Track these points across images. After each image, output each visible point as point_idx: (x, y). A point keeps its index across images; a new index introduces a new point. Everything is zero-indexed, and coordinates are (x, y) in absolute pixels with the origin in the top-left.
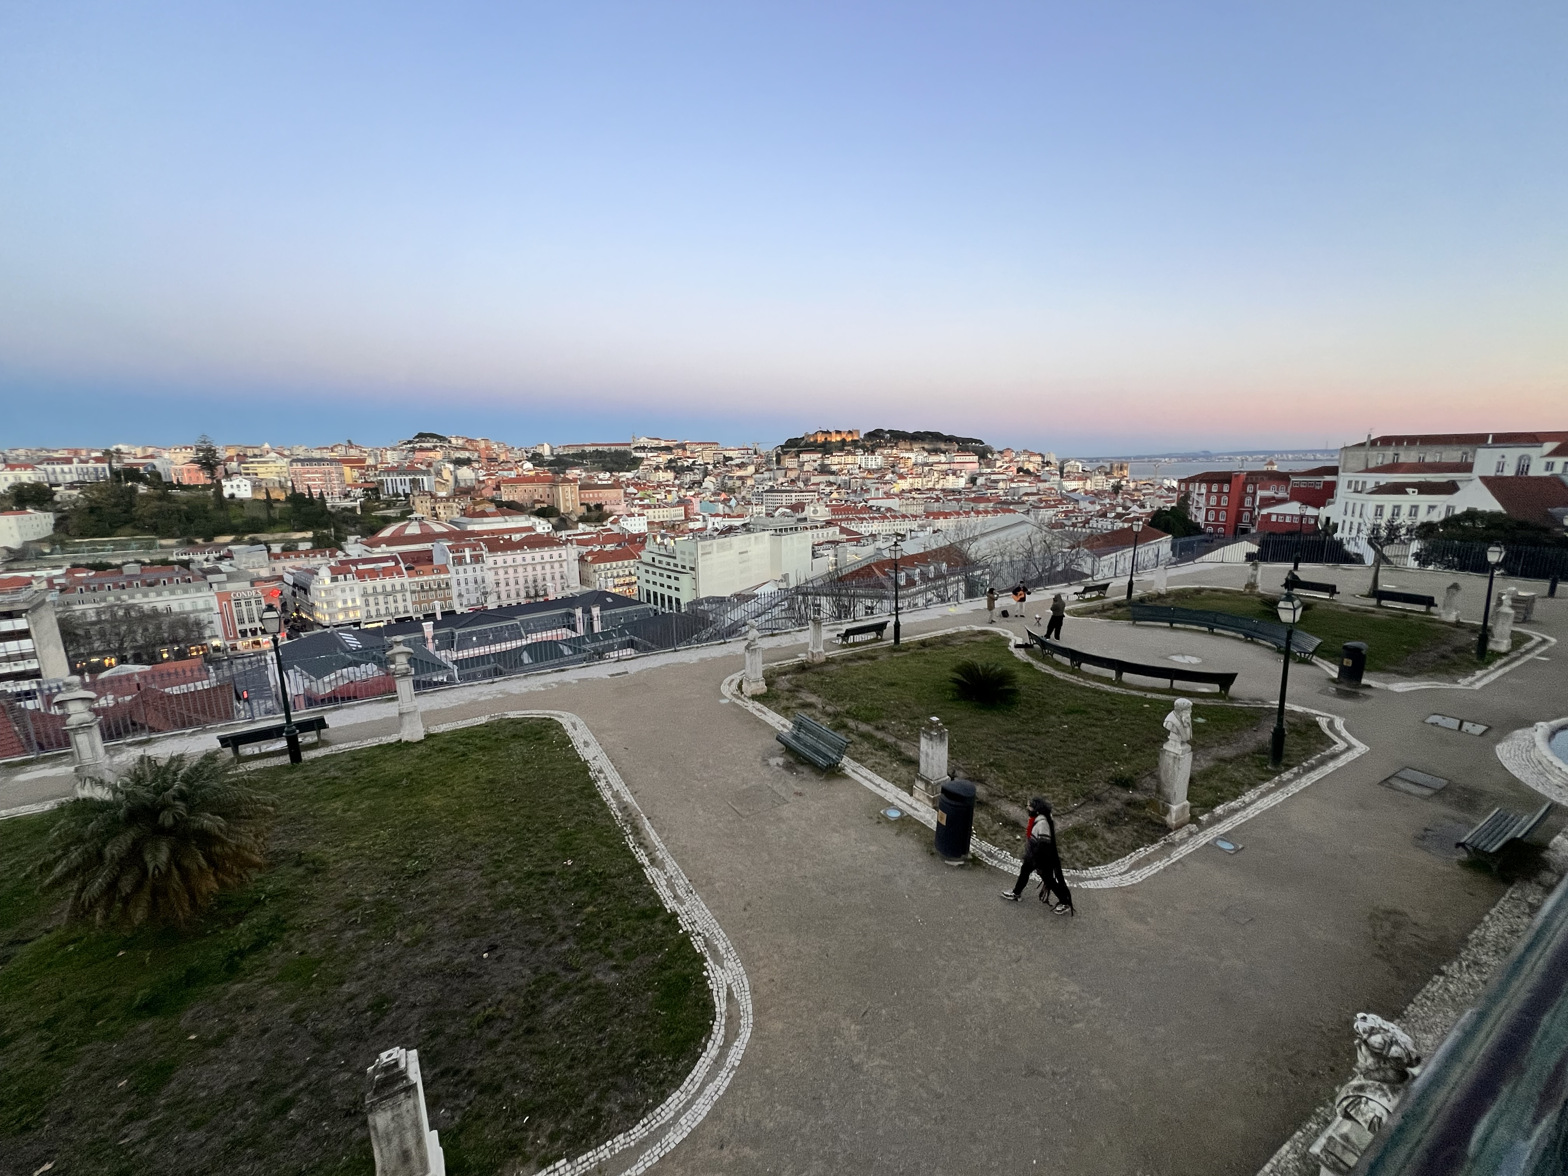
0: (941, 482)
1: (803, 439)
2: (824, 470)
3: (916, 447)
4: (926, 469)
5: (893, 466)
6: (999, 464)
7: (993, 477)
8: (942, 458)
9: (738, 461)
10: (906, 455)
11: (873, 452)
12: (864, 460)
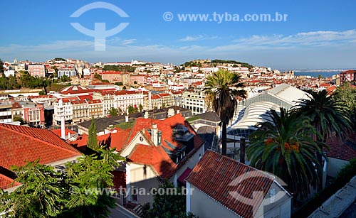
11: (215, 67)
12: (212, 69)
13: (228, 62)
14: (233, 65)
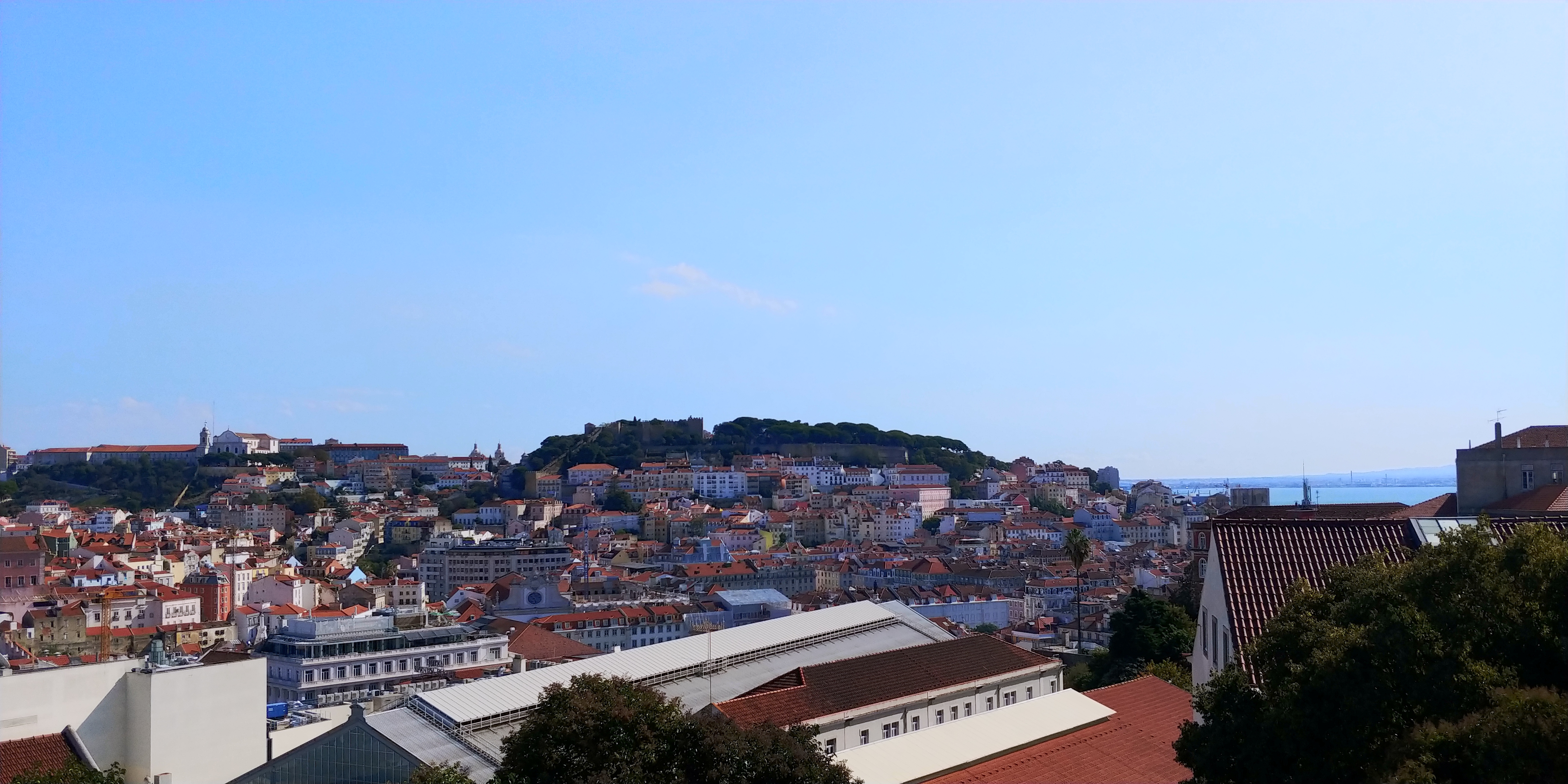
0: (863, 527)
1: (576, 438)
2: (616, 502)
3: (821, 452)
4: (838, 499)
5: (768, 495)
6: (992, 488)
7: (973, 517)
8: (875, 477)
10: (797, 471)
11: (727, 464)
12: (705, 480)
13: (820, 435)
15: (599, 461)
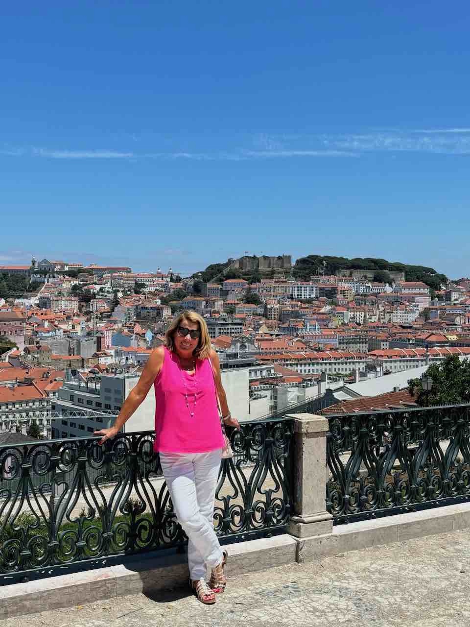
0: (387, 316)
1: (226, 265)
2: (251, 299)
3: (358, 275)
5: (332, 297)
8: (388, 289)
9: (152, 289)
10: (345, 286)
11: (307, 281)
12: (296, 289)
13: (356, 265)
14: (370, 275)
15: (239, 278)
